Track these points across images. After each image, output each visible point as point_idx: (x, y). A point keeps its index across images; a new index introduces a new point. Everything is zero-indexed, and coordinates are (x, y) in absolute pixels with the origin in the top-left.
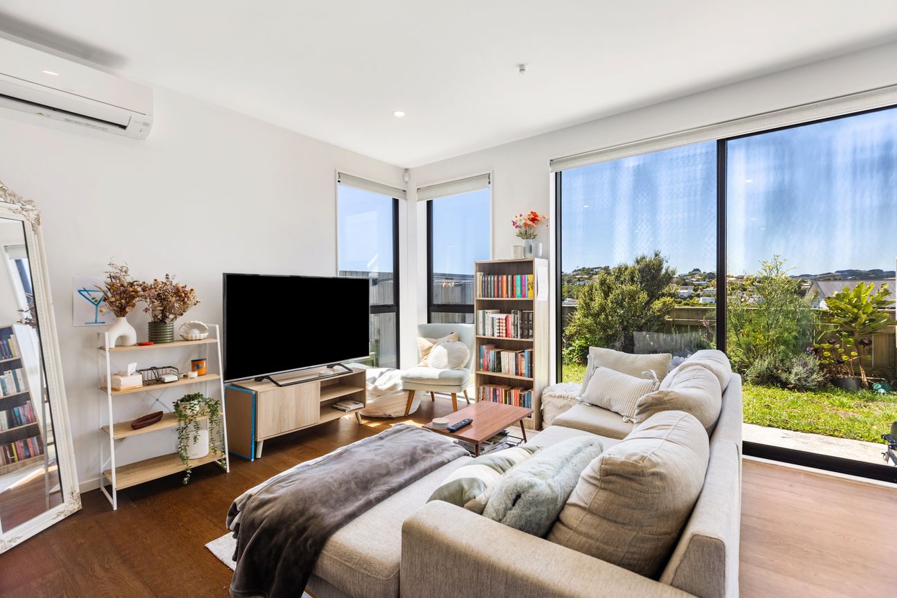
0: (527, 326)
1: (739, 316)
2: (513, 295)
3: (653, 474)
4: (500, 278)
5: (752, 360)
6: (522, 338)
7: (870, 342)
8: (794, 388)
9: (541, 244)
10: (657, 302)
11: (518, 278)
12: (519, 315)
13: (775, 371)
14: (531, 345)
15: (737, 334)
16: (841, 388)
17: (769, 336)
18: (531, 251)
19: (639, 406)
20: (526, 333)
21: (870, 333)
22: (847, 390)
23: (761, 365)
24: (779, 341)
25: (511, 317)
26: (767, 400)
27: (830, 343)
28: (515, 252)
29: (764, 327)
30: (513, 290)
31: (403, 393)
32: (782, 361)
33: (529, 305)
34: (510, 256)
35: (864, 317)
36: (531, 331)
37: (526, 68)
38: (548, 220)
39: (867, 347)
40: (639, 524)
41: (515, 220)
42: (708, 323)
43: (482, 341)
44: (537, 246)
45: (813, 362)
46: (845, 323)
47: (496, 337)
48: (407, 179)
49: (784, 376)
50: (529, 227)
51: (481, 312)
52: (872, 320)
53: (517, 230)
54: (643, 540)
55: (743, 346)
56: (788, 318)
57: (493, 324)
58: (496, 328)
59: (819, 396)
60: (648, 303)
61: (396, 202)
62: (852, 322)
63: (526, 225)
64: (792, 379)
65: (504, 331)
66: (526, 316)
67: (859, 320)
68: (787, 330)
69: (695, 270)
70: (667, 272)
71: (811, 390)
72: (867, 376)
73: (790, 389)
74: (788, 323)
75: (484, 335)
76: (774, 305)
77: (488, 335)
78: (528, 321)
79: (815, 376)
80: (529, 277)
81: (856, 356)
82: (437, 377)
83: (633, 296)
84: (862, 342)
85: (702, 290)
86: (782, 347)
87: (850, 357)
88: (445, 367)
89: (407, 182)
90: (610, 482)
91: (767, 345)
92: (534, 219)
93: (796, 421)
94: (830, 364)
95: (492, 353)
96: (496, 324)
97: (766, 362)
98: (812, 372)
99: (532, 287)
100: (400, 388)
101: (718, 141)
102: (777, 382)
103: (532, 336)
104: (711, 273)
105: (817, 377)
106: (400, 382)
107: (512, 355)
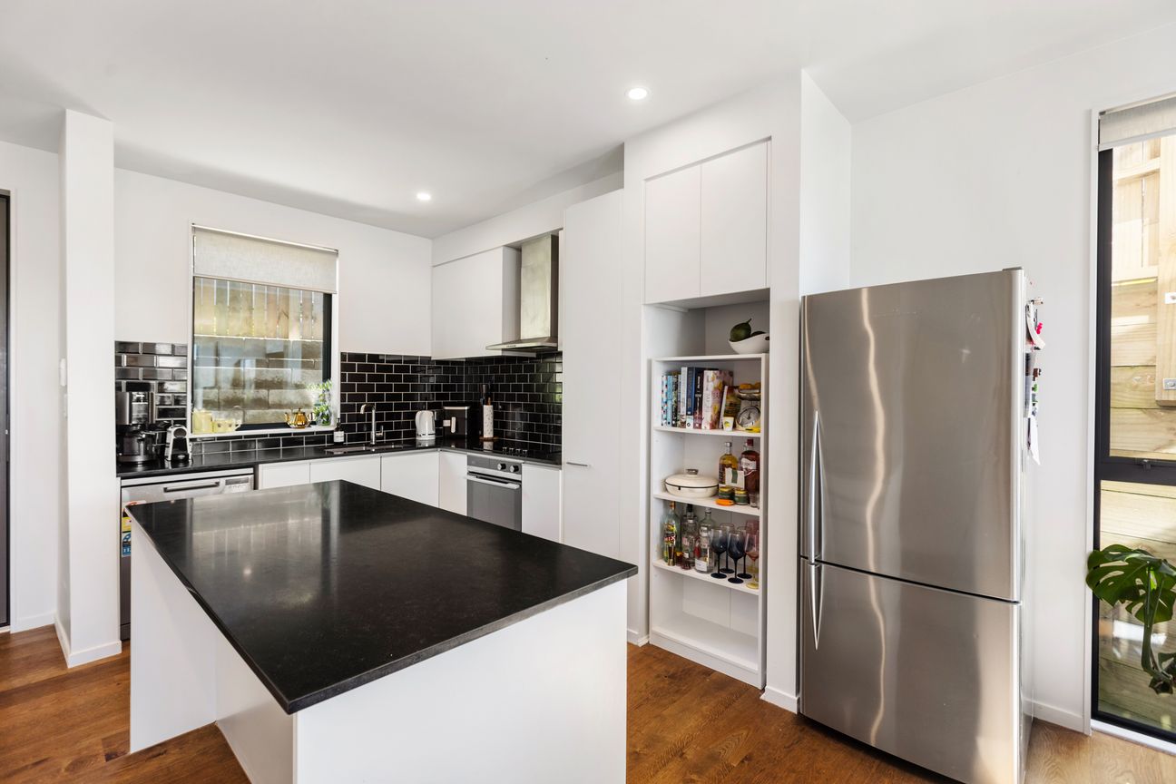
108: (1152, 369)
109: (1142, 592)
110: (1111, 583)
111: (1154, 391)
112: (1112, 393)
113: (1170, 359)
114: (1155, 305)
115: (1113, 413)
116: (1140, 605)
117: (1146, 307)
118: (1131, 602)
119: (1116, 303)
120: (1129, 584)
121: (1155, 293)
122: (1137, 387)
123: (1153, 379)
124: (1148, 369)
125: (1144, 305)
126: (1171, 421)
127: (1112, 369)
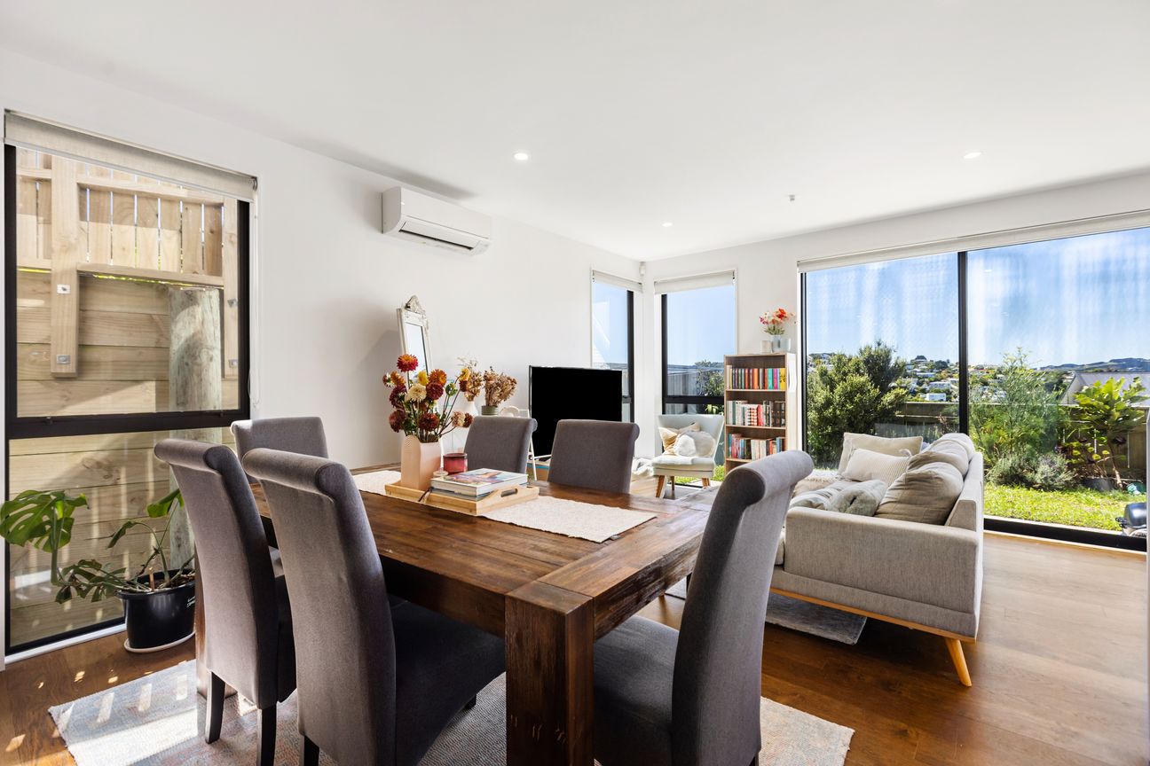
0: (779, 415)
1: (980, 412)
2: (764, 387)
3: (937, 478)
4: (751, 371)
5: (994, 459)
6: (774, 426)
7: (1124, 441)
8: (1040, 487)
9: (790, 340)
10: (888, 394)
11: (769, 371)
12: (771, 405)
13: (1019, 470)
14: (783, 433)
15: (978, 432)
16: (1092, 488)
17: (1012, 434)
18: (779, 346)
19: (911, 462)
20: (778, 422)
21: (1125, 431)
22: (1098, 490)
23: (1005, 463)
24: (1025, 439)
25: (763, 407)
26: (1010, 498)
27: (1081, 442)
28: (765, 347)
29: (1007, 424)
30: (764, 382)
31: (654, 479)
32: (1027, 460)
33: (781, 396)
34: (759, 350)
35: (1117, 414)
36: (783, 420)
37: (796, 198)
38: (795, 317)
39: (1122, 447)
40: (929, 503)
41: (763, 316)
42: (945, 420)
43: (734, 430)
44: (786, 341)
45: (1059, 460)
46: (1097, 420)
47: (747, 425)
48: (642, 272)
49: (1029, 475)
50: (776, 324)
51: (731, 403)
52: (1125, 418)
53: (766, 326)
54: (931, 512)
55: (986, 445)
56: (1035, 414)
57: (744, 414)
58: (747, 417)
59: (1066, 495)
60: (879, 397)
61: (631, 294)
62: (1105, 419)
63: (773, 321)
64: (1038, 478)
65: (756, 421)
66: (778, 406)
67: (1112, 417)
68: (1033, 427)
69: (919, 357)
70: (896, 363)
71: (1058, 489)
72: (1121, 477)
73: (1035, 488)
74: (1034, 420)
75: (734, 424)
76: (1016, 400)
77: (739, 424)
78: (781, 410)
79: (1062, 475)
80: (781, 370)
81: (1108, 455)
82: (690, 463)
83: (861, 389)
84: (1115, 441)
85: (928, 384)
86: (1028, 446)
87: (1103, 456)
88: (693, 455)
89: (642, 275)
90: (911, 485)
91: (1011, 443)
92: (782, 315)
93: (1039, 513)
94: (1080, 464)
95: (742, 441)
96: (747, 413)
97: (1010, 461)
98: (1060, 471)
99: (784, 380)
100: (652, 474)
101: (959, 253)
102: (1022, 481)
103: (784, 425)
104: (940, 362)
105: (1066, 477)
106: (652, 469)
107: (763, 442)
108: (47, 347)
109: (48, 527)
110: (22, 527)
111: (50, 365)
112: (18, 367)
113: (62, 337)
114: (49, 293)
115: (19, 384)
116: (46, 538)
117: (42, 293)
118: (39, 538)
119: (20, 287)
120: (37, 523)
121: (48, 283)
122: (34, 361)
123: (48, 354)
124: (43, 347)
125: (40, 291)
126: (63, 390)
127: (18, 345)
